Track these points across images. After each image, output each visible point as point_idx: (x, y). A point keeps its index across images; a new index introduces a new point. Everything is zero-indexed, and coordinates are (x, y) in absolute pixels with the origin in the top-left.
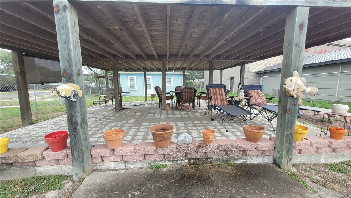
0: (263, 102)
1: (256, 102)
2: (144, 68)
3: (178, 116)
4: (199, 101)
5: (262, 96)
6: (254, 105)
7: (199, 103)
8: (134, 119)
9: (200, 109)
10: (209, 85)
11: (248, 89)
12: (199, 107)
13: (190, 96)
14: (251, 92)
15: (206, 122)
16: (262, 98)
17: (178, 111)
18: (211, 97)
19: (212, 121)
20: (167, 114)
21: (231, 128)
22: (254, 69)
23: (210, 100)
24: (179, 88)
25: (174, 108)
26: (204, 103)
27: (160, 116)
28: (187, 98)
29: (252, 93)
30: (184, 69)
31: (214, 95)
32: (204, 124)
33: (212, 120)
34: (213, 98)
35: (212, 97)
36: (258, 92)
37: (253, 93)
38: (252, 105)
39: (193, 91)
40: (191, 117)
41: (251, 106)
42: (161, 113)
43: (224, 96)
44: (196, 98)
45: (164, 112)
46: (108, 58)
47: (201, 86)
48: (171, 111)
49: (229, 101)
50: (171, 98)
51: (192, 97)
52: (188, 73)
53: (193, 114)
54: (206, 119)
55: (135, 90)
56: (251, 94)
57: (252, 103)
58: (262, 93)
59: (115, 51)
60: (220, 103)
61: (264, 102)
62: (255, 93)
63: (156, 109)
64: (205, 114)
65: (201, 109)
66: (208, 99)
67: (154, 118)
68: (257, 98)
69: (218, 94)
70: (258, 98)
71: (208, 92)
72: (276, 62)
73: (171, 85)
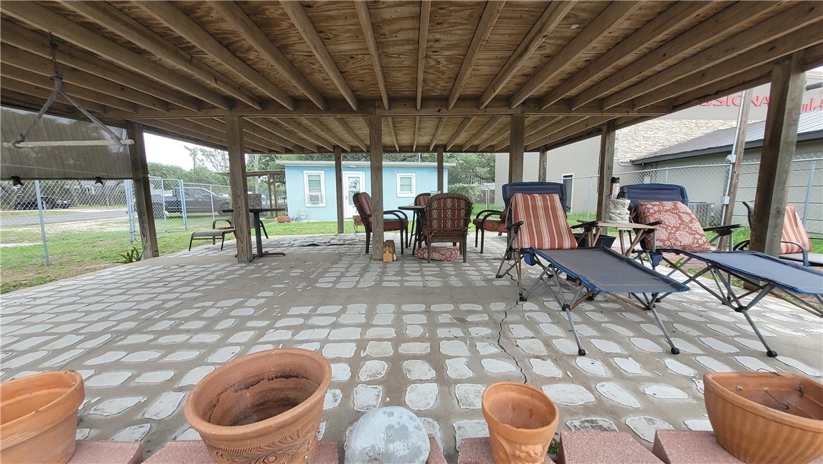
0: (697, 243)
1: (673, 241)
2: (335, 147)
3: (414, 280)
4: (480, 236)
5: (691, 222)
6: (665, 250)
7: (479, 240)
8: (273, 290)
9: (482, 258)
10: (511, 184)
11: (640, 199)
12: (482, 252)
13: (453, 220)
14: (653, 209)
15: (501, 306)
16: (690, 228)
17: (418, 265)
18: (519, 224)
19: (520, 303)
20: (383, 273)
21: (594, 337)
22: (626, 152)
23: (516, 232)
24: (424, 199)
25: (408, 256)
26: (495, 243)
27: (358, 282)
28: (445, 227)
29: (655, 212)
30: (441, 149)
31: (528, 216)
32: (495, 316)
33: (522, 299)
34: (524, 228)
35: (521, 223)
36: (676, 208)
37: (660, 212)
38: (659, 252)
39: (463, 204)
40: (451, 288)
41: (657, 255)
42: (365, 270)
43: (562, 222)
44: (472, 227)
45: (376, 267)
46: (214, 107)
47: (488, 197)
48: (397, 265)
49: (577, 236)
50: (401, 225)
51: (458, 223)
52: (454, 164)
53: (462, 275)
54: (500, 295)
55: (321, 205)
56: (652, 214)
57: (657, 244)
58: (690, 211)
59: (216, 79)
60: (547, 245)
61: (701, 242)
62: (667, 211)
63: (358, 256)
64: (499, 277)
65: (487, 260)
66: (509, 230)
67: (337, 286)
68: (674, 227)
69: (541, 213)
70: (678, 229)
71: (507, 206)
72: (685, 134)
73: (412, 194)
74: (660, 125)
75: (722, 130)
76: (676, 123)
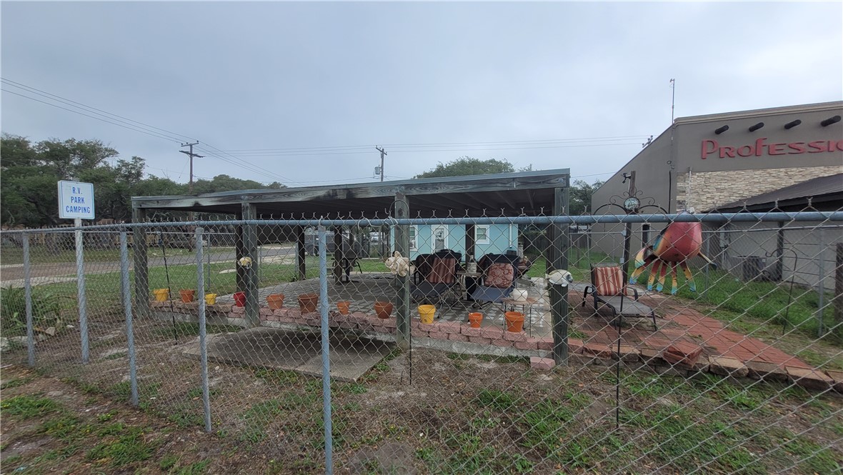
1: (493, 282)
5: (508, 274)
14: (494, 266)
22: (696, 204)
31: (436, 268)
36: (505, 267)
55: (414, 250)
56: (492, 270)
57: (486, 283)
60: (440, 281)
68: (498, 276)
72: (772, 183)
73: (487, 242)
74: (736, 176)
75: (823, 177)
76: (758, 174)
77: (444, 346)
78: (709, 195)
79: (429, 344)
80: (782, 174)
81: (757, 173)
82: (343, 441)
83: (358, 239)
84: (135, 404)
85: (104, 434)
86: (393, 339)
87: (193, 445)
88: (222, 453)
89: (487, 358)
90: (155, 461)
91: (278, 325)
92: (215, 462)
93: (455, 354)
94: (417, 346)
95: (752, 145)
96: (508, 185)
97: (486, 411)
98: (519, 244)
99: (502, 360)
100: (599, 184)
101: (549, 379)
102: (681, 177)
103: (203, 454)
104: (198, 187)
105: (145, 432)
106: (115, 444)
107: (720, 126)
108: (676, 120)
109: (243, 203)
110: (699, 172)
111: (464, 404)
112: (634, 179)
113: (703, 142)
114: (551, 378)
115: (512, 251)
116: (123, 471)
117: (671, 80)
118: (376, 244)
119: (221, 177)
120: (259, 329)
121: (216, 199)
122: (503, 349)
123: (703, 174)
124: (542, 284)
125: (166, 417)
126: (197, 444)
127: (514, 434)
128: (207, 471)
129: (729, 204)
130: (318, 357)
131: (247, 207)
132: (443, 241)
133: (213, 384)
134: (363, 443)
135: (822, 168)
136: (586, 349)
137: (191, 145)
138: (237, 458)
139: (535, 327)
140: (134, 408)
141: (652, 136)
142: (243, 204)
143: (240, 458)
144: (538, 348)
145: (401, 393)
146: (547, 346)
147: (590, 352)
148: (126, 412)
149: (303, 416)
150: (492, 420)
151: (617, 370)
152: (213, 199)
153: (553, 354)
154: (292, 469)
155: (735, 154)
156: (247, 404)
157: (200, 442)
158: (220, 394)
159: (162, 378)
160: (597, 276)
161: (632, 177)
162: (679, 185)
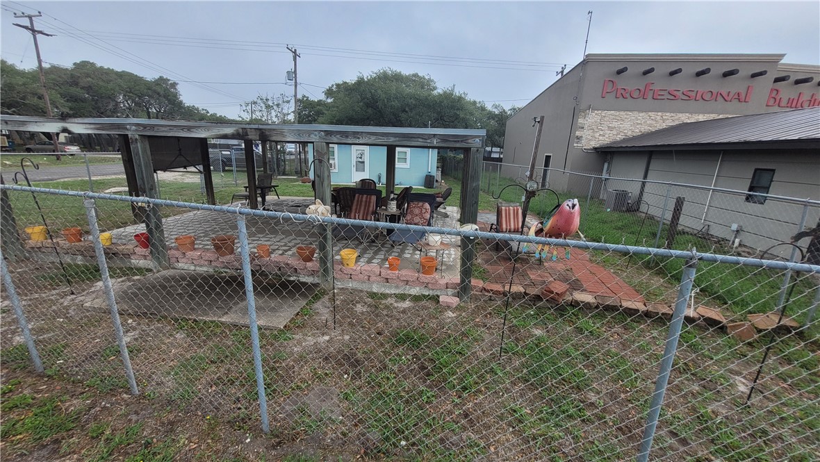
1: (411, 221)
16: (422, 216)
22: (590, 140)
29: (413, 207)
34: (353, 210)
55: (334, 171)
60: (361, 218)
62: (418, 207)
68: (416, 214)
72: (650, 125)
73: (407, 165)
74: (625, 116)
75: (687, 123)
76: (642, 116)
77: (365, 287)
78: (601, 133)
79: (351, 285)
80: (659, 118)
81: (641, 114)
82: (275, 390)
83: (272, 155)
84: (40, 371)
85: (11, 409)
86: (316, 280)
87: (121, 409)
88: (155, 414)
89: (402, 297)
90: (82, 430)
91: (193, 268)
92: (149, 424)
93: (375, 293)
94: (340, 287)
95: (642, 89)
96: (429, 141)
97: (400, 350)
98: (438, 167)
99: (416, 299)
100: (514, 109)
101: (453, 316)
102: (583, 114)
103: (134, 418)
104: (53, 76)
105: (61, 401)
106: (29, 418)
107: (621, 67)
108: (587, 56)
109: (129, 133)
110: (598, 110)
111: (382, 345)
112: (542, 124)
113: (605, 81)
114: (455, 315)
115: (431, 176)
116: (47, 445)
117: (589, 13)
118: (293, 157)
119: (84, 65)
120: (170, 272)
121: (92, 126)
122: (418, 289)
123: (600, 112)
124: (455, 215)
125: (82, 382)
126: (126, 407)
127: (423, 368)
128: (143, 433)
129: (614, 143)
130: (241, 305)
131: (136, 139)
132: (363, 162)
133: (128, 339)
134: (293, 389)
135: (687, 114)
136: (485, 289)
137: (30, 17)
138: (171, 417)
139: (446, 265)
140: (39, 375)
141: (565, 66)
142: (130, 136)
143: (175, 417)
144: (447, 288)
145: (327, 338)
146: (454, 286)
147: (488, 291)
148: (30, 380)
149: (232, 368)
150: (405, 357)
151: (507, 305)
152: (88, 126)
153: (458, 292)
154: (229, 422)
155: (628, 95)
156: (172, 360)
157: (128, 405)
158: (139, 351)
159: (65, 337)
160: (501, 215)
161: (541, 122)
162: (580, 121)
